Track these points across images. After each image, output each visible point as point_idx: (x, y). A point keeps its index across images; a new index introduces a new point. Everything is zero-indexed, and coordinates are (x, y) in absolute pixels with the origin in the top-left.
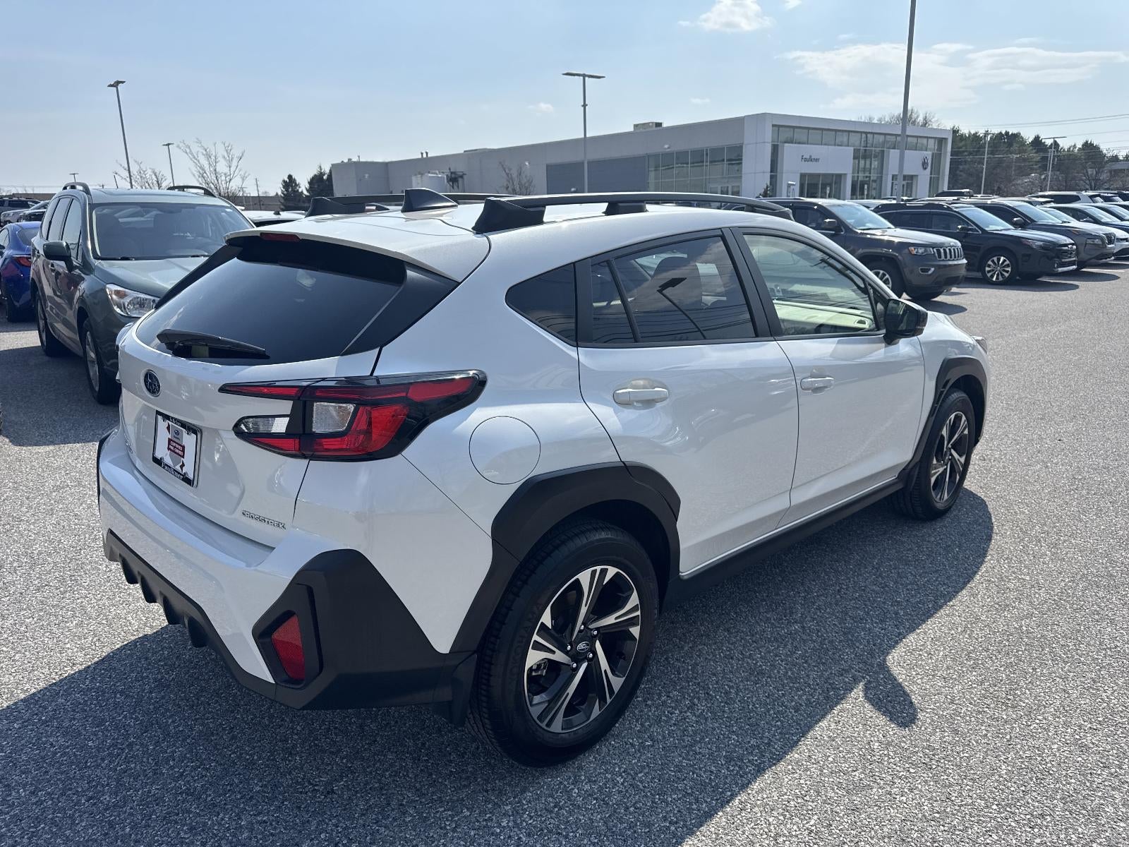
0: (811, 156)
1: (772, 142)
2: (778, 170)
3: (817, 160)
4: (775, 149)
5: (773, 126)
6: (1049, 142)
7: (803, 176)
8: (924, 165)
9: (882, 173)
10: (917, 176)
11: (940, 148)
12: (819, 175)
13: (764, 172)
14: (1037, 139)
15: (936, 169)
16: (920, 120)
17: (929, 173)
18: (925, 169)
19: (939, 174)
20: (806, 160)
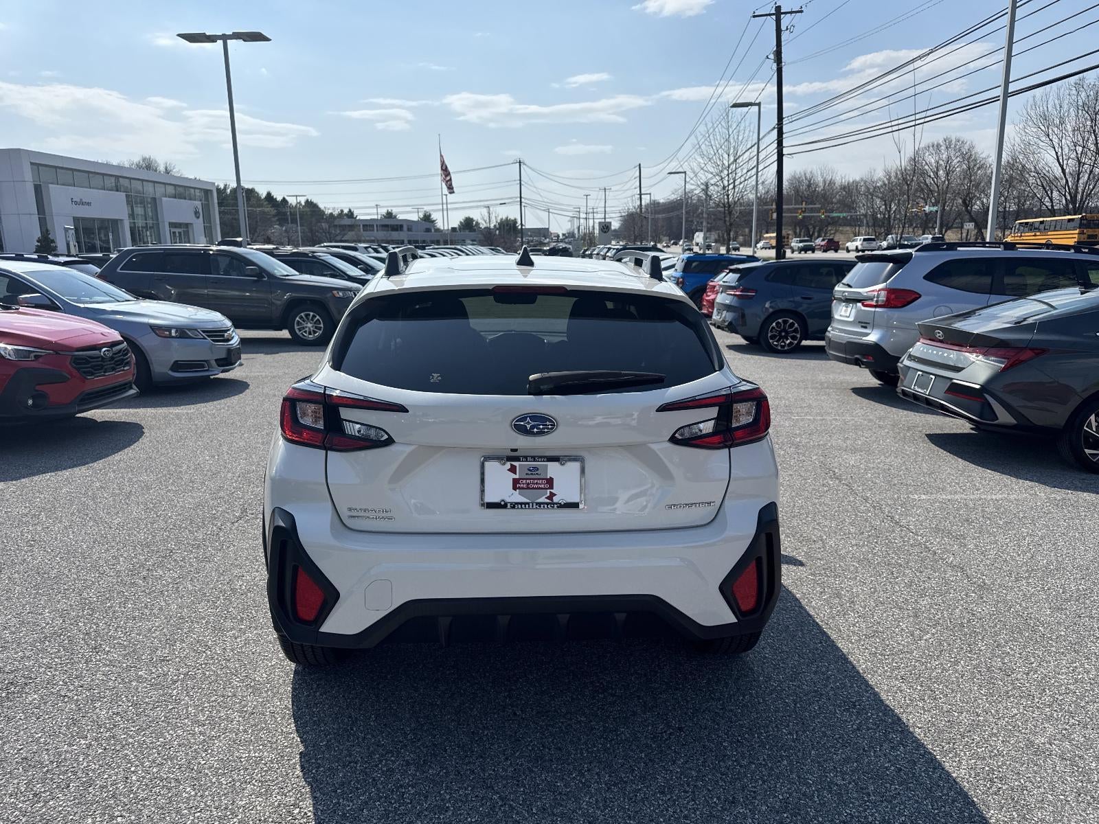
0: (81, 200)
1: (34, 181)
2: (46, 211)
3: (89, 204)
4: (38, 189)
5: (32, 163)
6: (279, 198)
7: (76, 220)
8: (196, 213)
9: (157, 220)
10: (192, 224)
11: (207, 199)
12: (94, 220)
13: (30, 214)
14: (269, 194)
15: (208, 218)
16: (162, 168)
17: (202, 222)
18: (198, 217)
19: (211, 223)
20: (76, 203)
